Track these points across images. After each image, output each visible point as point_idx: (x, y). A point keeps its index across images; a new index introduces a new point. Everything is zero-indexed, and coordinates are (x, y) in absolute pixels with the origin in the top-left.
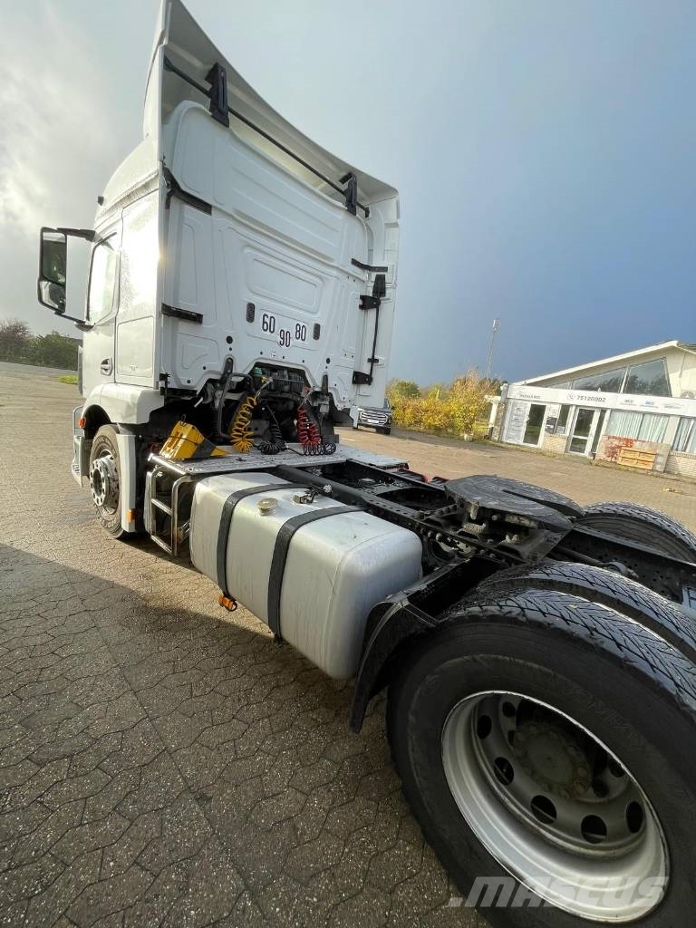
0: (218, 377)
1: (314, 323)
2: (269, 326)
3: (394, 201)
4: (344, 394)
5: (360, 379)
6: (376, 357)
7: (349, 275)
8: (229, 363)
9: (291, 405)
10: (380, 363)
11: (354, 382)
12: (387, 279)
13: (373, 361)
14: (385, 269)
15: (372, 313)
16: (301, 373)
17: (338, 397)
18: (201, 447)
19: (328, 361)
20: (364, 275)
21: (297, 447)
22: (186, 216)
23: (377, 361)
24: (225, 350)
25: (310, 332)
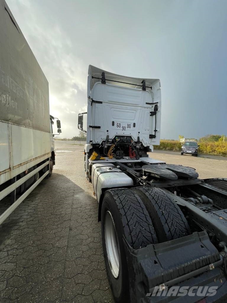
0: (105, 140)
1: (133, 123)
2: (119, 126)
3: (158, 83)
4: (146, 142)
5: (152, 137)
6: (156, 129)
7: (145, 108)
8: (108, 136)
9: (128, 146)
10: (158, 131)
11: (150, 138)
12: (158, 106)
13: (155, 131)
14: (158, 103)
15: (154, 116)
16: (130, 137)
17: (144, 143)
18: (97, 157)
19: (139, 133)
20: (150, 106)
21: (127, 158)
22: (96, 106)
23: (157, 131)
24: (106, 134)
25: (132, 125)
